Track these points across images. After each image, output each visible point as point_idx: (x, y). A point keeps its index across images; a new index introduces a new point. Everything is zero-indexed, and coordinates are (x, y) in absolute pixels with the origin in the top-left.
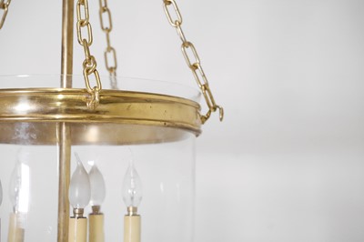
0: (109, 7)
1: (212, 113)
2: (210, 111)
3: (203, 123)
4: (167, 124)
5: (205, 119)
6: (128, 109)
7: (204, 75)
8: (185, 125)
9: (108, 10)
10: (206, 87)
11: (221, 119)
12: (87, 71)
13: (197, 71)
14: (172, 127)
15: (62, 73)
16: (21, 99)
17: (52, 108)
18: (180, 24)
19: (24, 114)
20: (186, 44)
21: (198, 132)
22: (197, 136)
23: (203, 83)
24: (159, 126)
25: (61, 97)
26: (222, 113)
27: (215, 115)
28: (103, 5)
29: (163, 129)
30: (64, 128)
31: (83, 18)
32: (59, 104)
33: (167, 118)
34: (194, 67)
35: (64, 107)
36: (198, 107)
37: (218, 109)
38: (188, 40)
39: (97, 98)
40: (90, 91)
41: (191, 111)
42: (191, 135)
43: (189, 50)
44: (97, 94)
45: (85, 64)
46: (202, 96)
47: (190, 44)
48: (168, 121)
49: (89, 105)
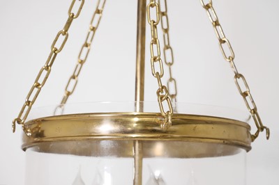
0: (171, 45)
1: (260, 133)
2: (258, 132)
3: (253, 141)
4: (226, 142)
5: (254, 137)
6: (194, 129)
7: (253, 102)
8: (240, 143)
9: (170, 48)
10: (255, 111)
11: (268, 138)
12: (161, 98)
13: (247, 97)
14: (229, 144)
15: (136, 100)
16: (105, 121)
17: (129, 129)
18: (233, 59)
19: (107, 133)
20: (238, 76)
21: (248, 149)
22: (248, 151)
23: (252, 107)
24: (219, 143)
25: (136, 119)
26: (268, 132)
27: (263, 134)
28: (167, 44)
29: (222, 146)
30: (137, 144)
31: (156, 55)
32: (135, 125)
33: (225, 137)
34: (245, 95)
35: (140, 128)
36: (248, 128)
37: (265, 130)
38: (239, 73)
39: (170, 121)
40: (164, 114)
41: (244, 130)
42: (243, 151)
43: (240, 80)
44: (170, 118)
45: (158, 93)
46: (252, 119)
47: (241, 76)
48: (226, 140)
49: (162, 126)
